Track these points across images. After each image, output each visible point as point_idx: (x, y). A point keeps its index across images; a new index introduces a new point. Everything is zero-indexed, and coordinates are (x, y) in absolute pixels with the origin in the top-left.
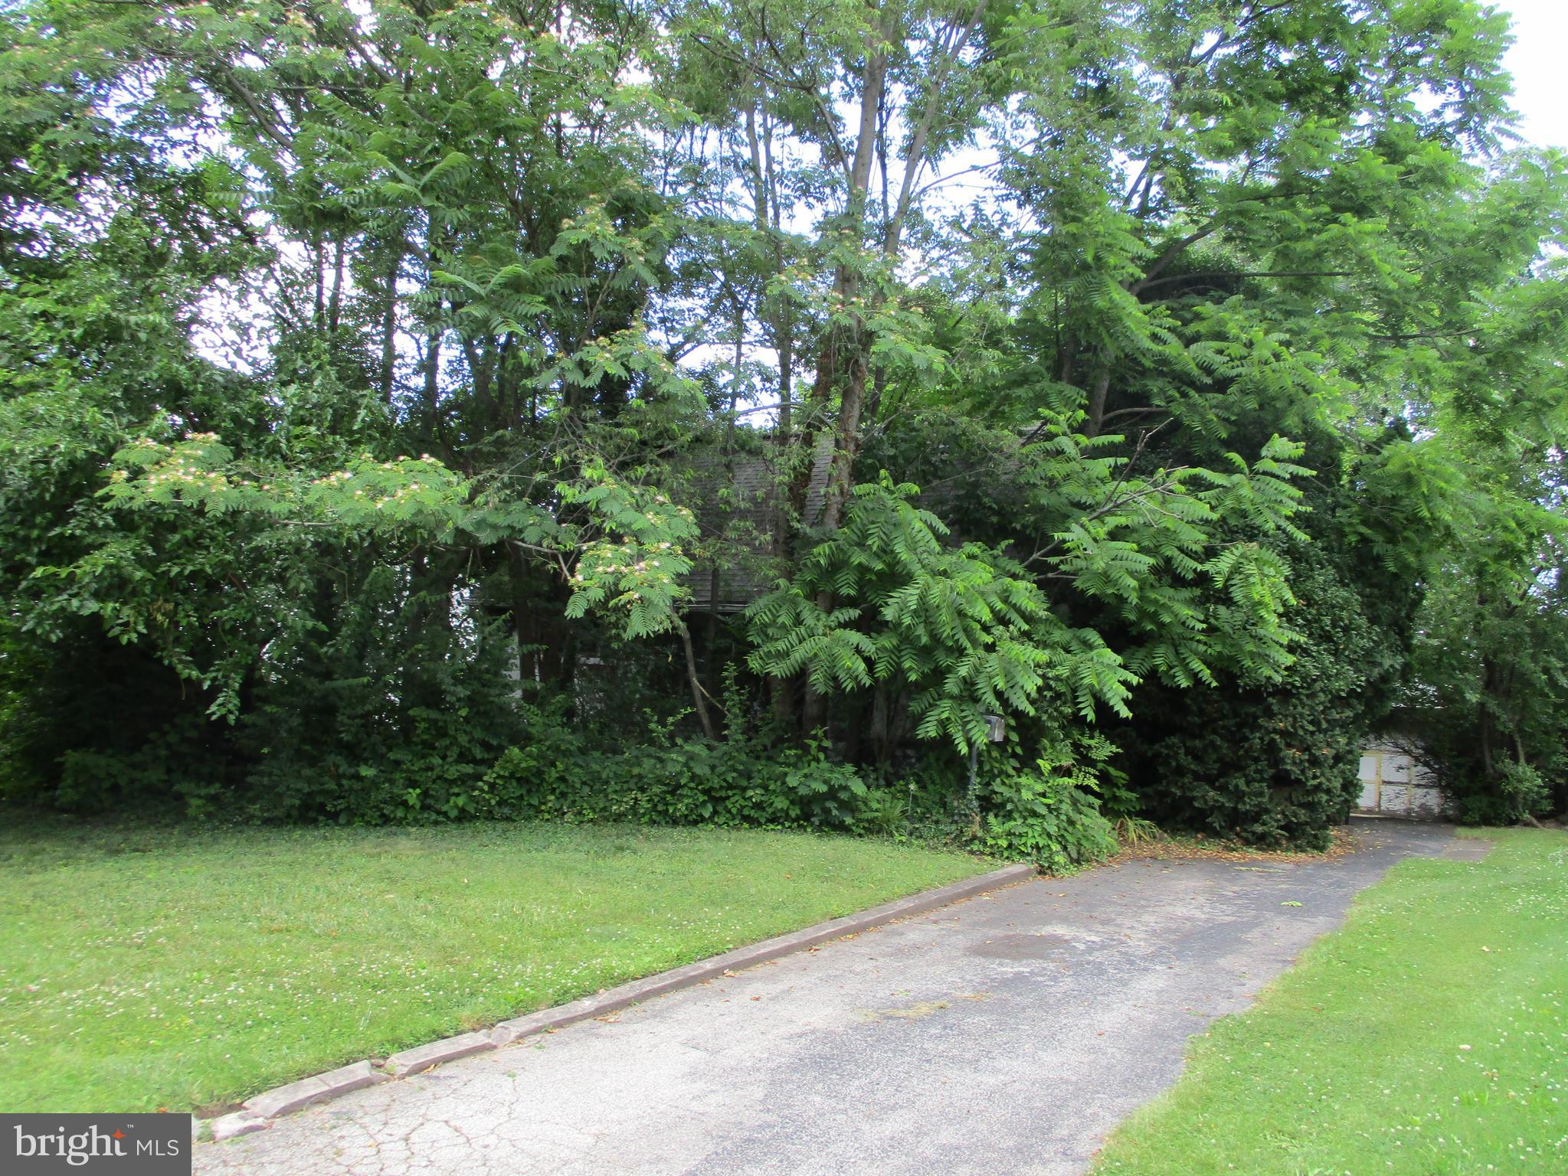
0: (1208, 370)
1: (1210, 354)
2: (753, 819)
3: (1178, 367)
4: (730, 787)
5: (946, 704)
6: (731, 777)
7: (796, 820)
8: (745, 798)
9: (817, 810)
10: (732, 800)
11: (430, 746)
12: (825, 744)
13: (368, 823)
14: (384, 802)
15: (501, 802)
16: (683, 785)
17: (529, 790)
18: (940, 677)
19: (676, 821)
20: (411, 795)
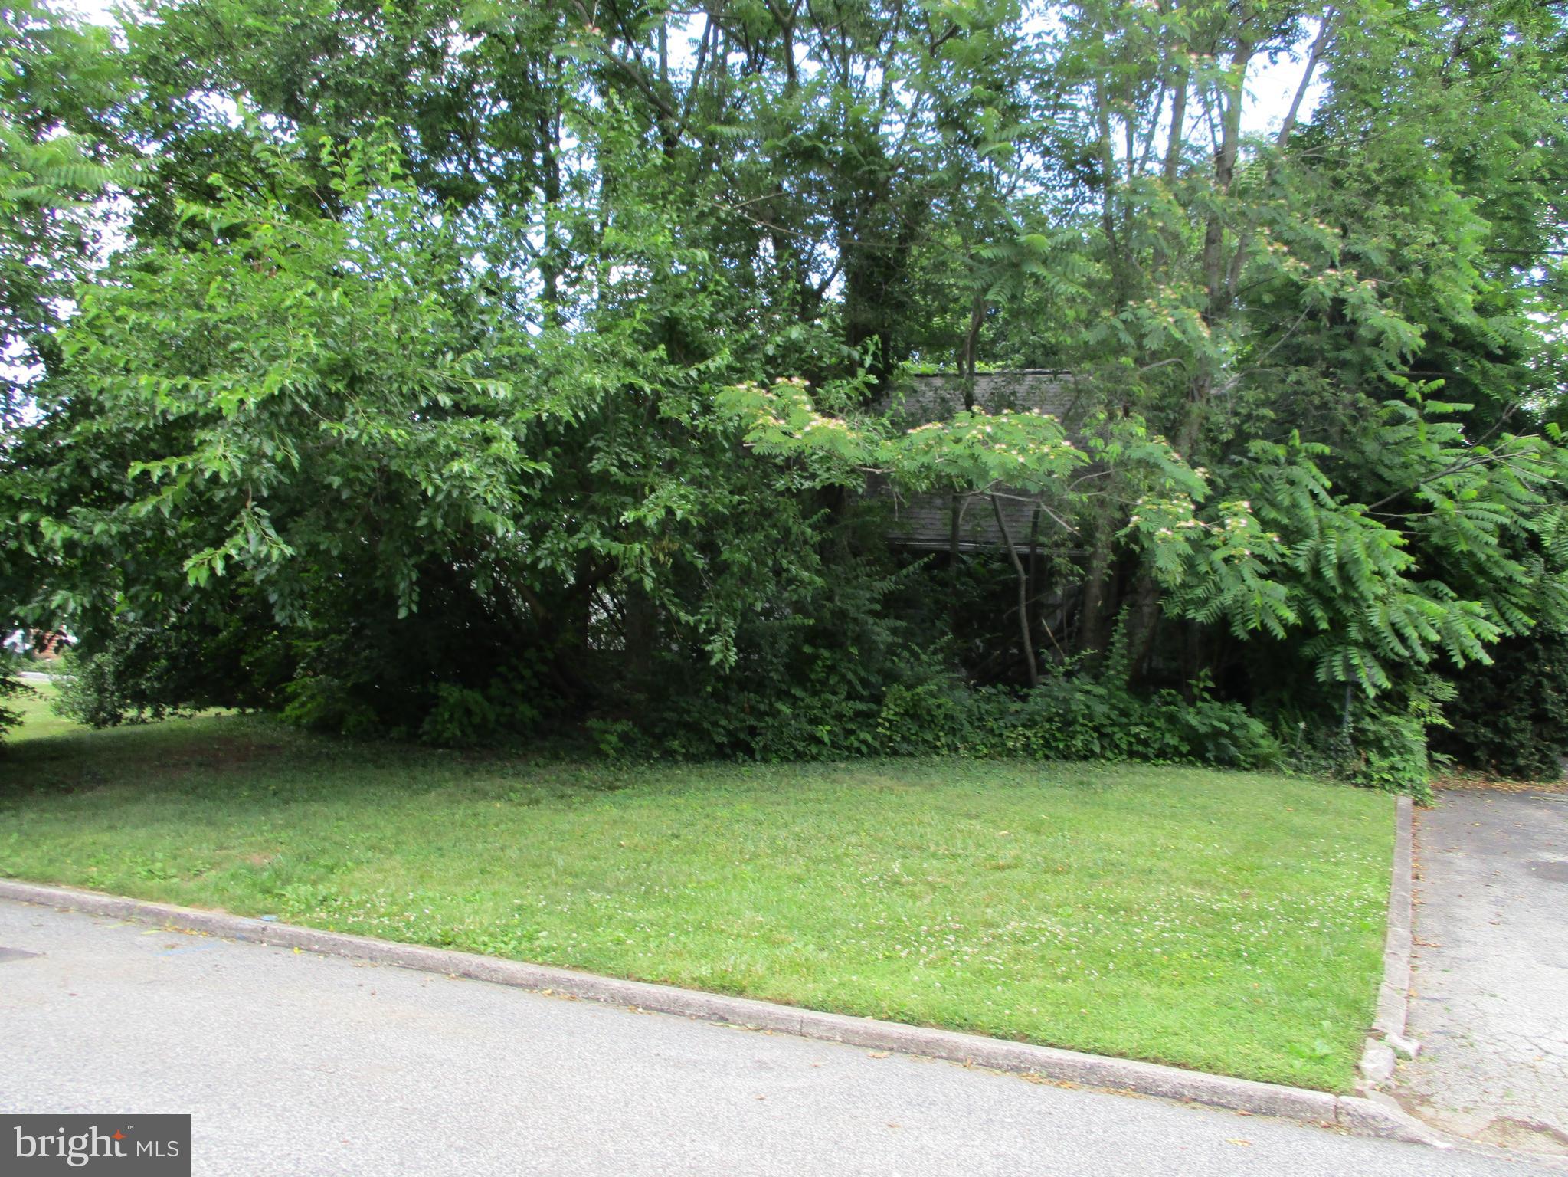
4: (1114, 724)
5: (1353, 651)
6: (1114, 714)
7: (1185, 756)
8: (1128, 734)
9: (1211, 747)
10: (1117, 736)
11: (824, 683)
12: (1211, 684)
13: (785, 759)
14: (795, 738)
15: (904, 738)
16: (1074, 722)
17: (921, 727)
18: (1339, 624)
19: (1066, 756)
20: (823, 731)
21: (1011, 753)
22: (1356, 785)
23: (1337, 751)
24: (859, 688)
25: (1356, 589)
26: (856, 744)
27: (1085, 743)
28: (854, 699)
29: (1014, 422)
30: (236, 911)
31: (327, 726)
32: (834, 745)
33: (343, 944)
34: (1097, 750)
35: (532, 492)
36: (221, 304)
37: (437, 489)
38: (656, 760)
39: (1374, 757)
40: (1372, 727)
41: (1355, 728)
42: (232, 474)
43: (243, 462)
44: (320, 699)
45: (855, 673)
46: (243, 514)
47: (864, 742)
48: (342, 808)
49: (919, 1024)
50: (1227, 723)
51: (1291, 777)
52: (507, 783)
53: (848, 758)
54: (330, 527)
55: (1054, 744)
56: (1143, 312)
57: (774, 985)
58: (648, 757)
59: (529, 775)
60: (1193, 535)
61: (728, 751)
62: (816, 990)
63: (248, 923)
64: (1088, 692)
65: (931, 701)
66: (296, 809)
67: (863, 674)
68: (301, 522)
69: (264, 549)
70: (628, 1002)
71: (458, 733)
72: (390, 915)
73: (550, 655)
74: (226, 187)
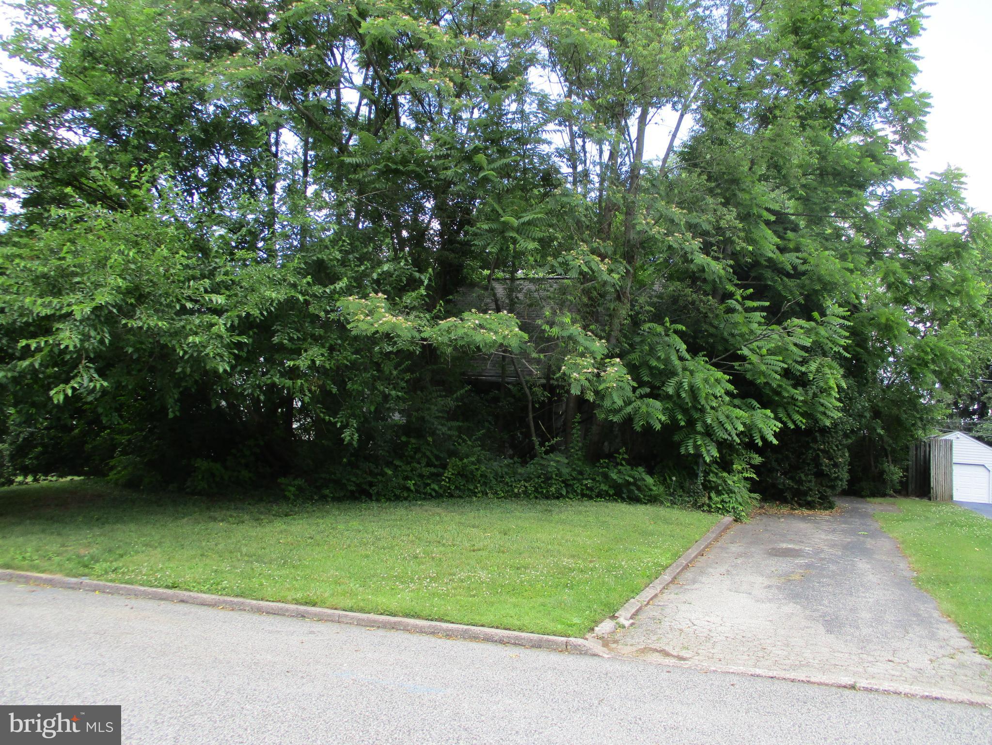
0: (795, 268)
1: (794, 258)
2: (589, 495)
3: (780, 266)
4: (574, 479)
5: (699, 437)
6: (574, 474)
7: (612, 496)
8: (582, 485)
9: (625, 491)
10: (576, 486)
11: (412, 457)
12: (626, 456)
13: (389, 500)
14: (395, 487)
15: (456, 487)
16: (551, 478)
17: (467, 481)
18: (691, 423)
19: (547, 497)
20: (410, 484)
21: (517, 496)
22: (703, 511)
23: (694, 493)
24: (434, 460)
25: (700, 403)
26: (429, 491)
27: (558, 490)
28: (430, 466)
29: (493, 318)
30: (68, 575)
31: (132, 484)
32: (417, 491)
33: (121, 589)
34: (564, 493)
35: (241, 353)
36: (69, 257)
37: (185, 353)
38: (316, 500)
39: (713, 495)
40: (714, 479)
41: (705, 480)
42: (75, 346)
43: (81, 340)
44: (130, 469)
45: (432, 452)
46: (80, 367)
47: (434, 490)
48: (133, 527)
49: (395, 616)
50: (633, 478)
51: (668, 507)
52: (229, 513)
53: (424, 499)
54: (129, 373)
55: (540, 490)
56: (570, 258)
57: (331, 601)
58: (312, 499)
59: (243, 509)
60: (590, 376)
61: (357, 495)
62: (349, 603)
63: (74, 580)
64: (558, 461)
65: (473, 467)
66: (107, 527)
67: (436, 452)
68: (114, 370)
69: (92, 385)
70: (259, 611)
71: (206, 486)
72: (148, 575)
73: (262, 443)
74: (74, 194)
